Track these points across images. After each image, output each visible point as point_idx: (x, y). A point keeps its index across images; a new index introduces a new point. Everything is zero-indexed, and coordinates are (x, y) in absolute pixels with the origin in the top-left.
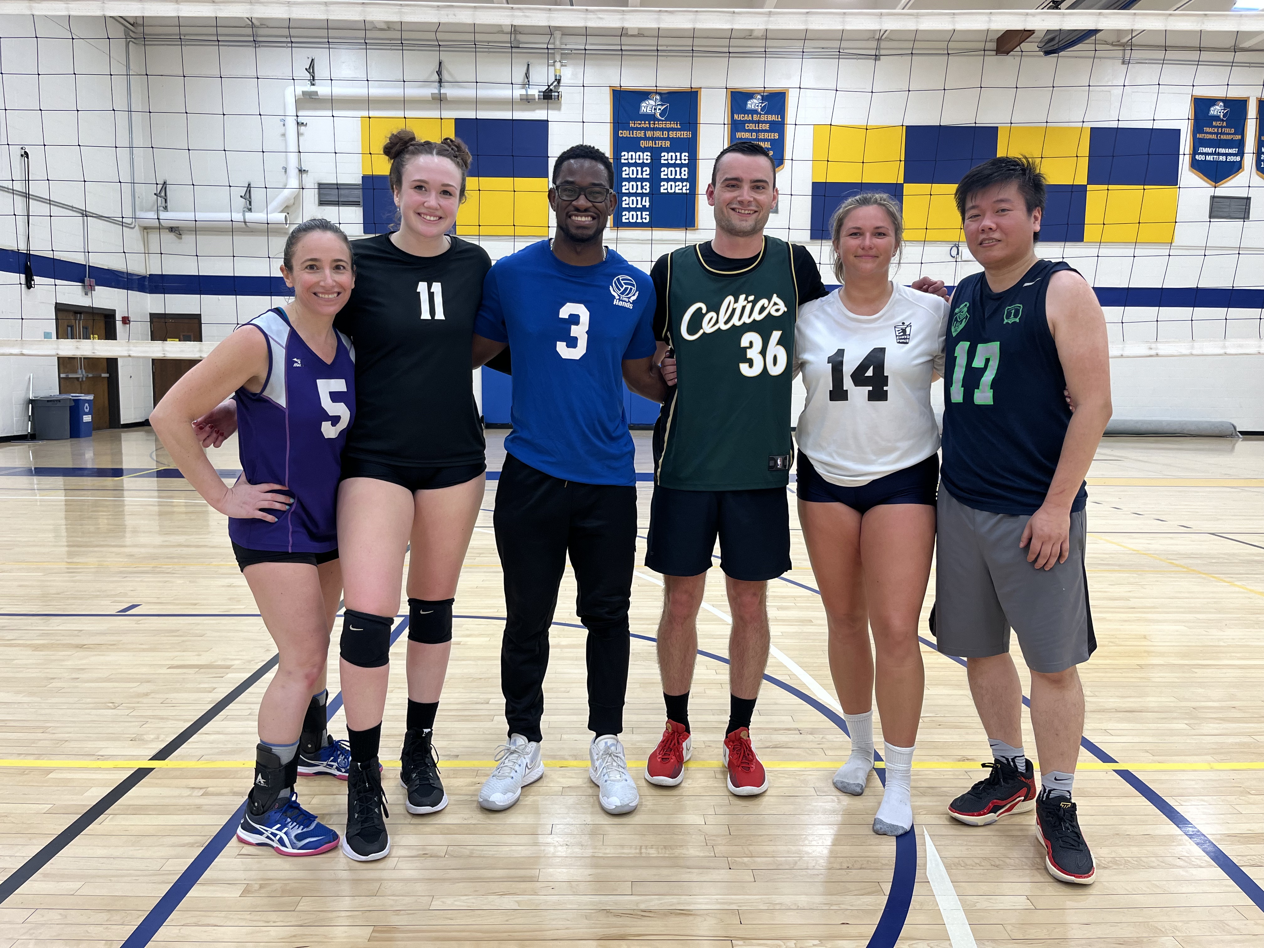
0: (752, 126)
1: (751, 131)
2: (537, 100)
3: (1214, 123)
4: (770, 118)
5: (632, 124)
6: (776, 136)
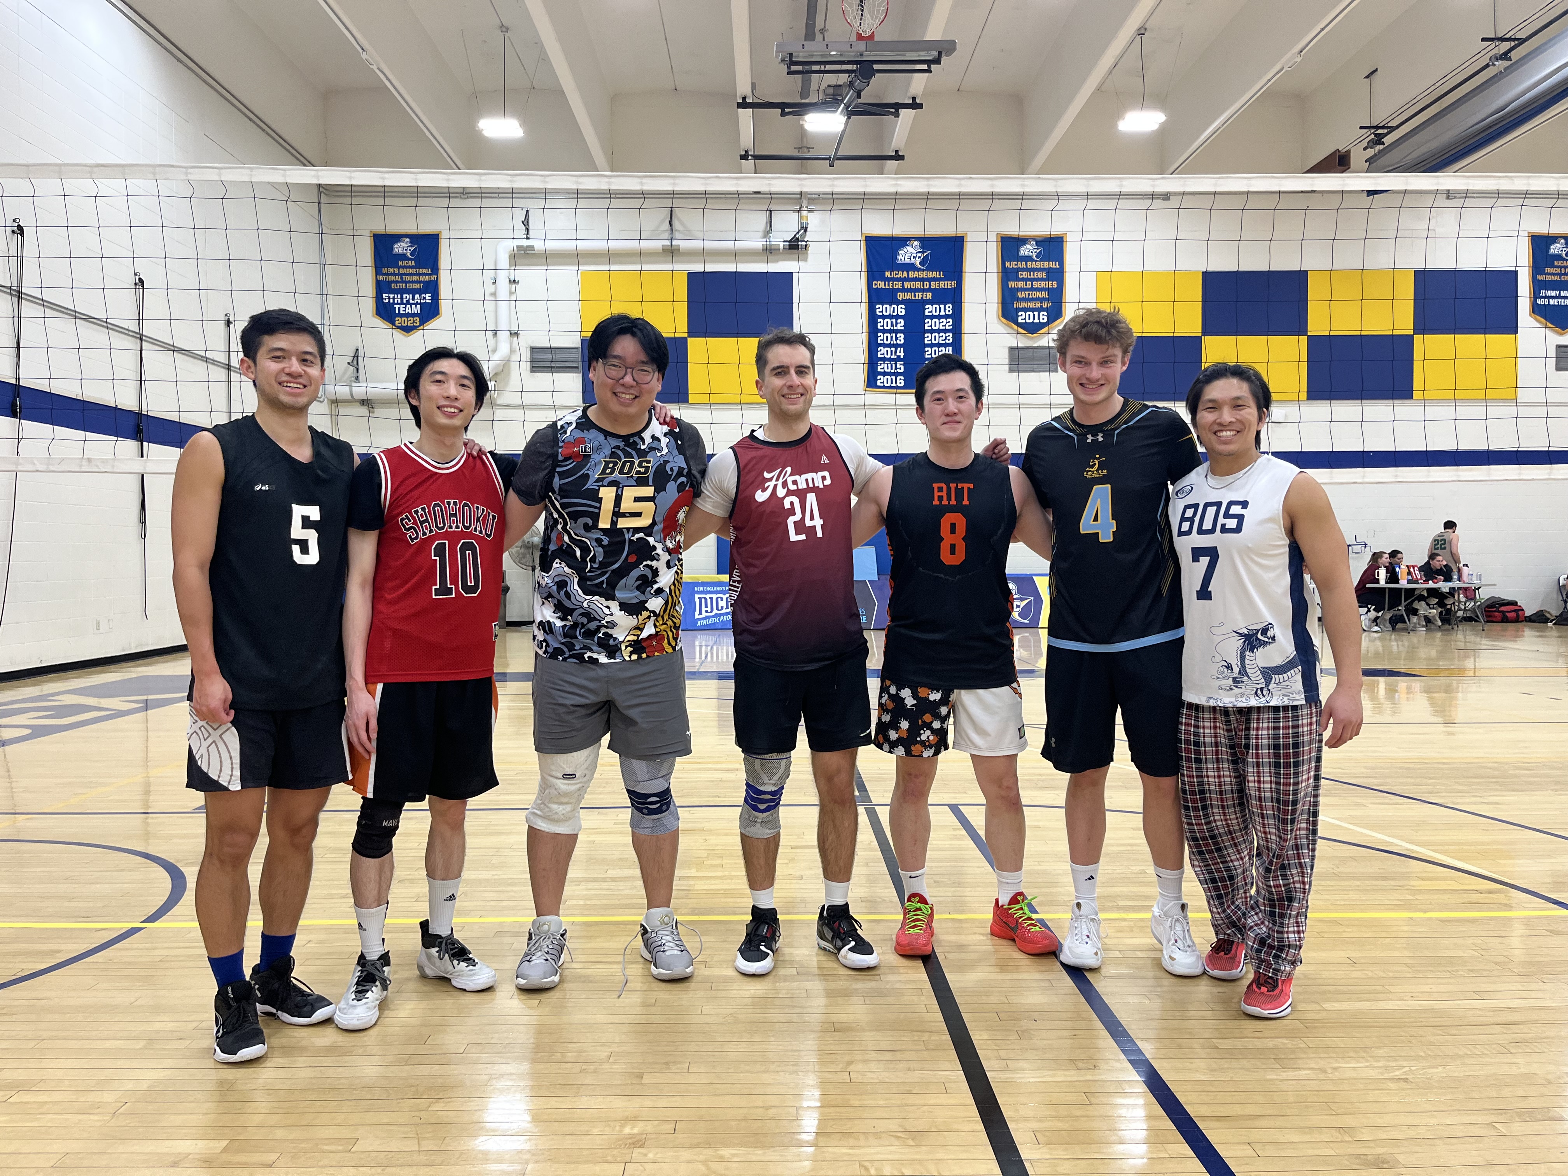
0: (1026, 275)
1: (1026, 280)
2: (781, 250)
3: (1556, 263)
4: (1046, 265)
5: (887, 274)
6: (1055, 284)
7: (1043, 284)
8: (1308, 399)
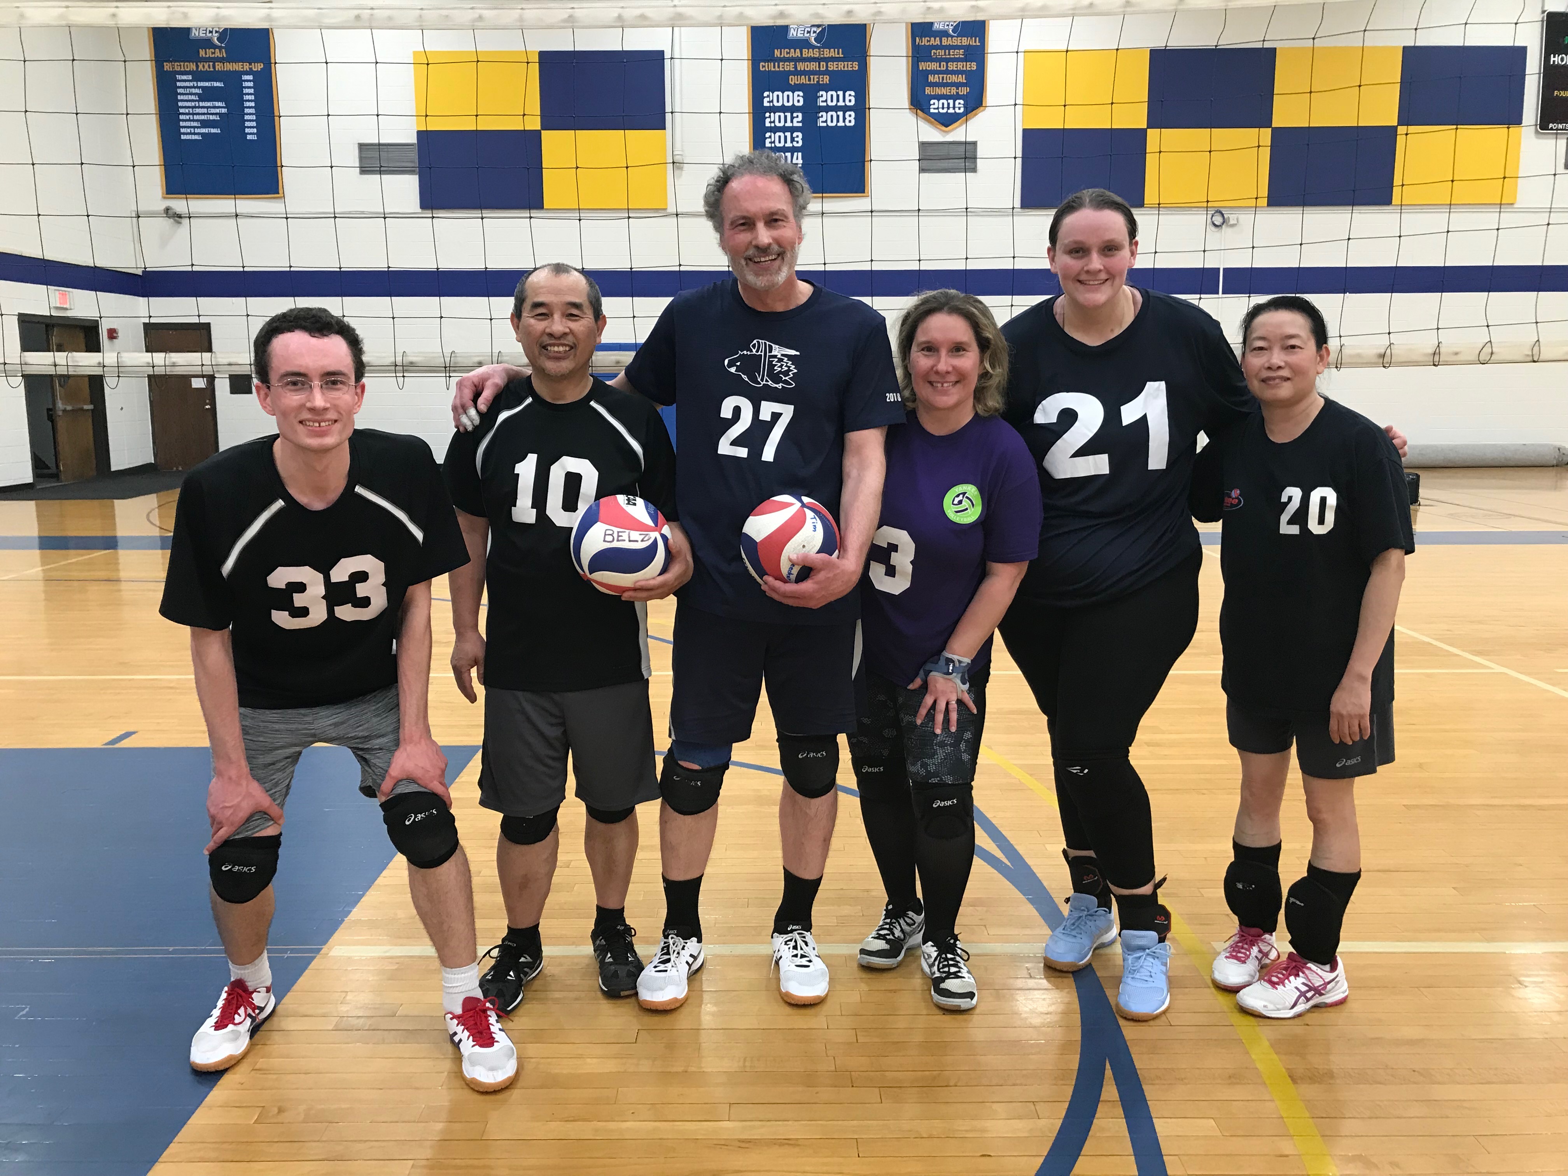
0: (940, 54)
4: (965, 41)
5: (777, 53)
6: (974, 66)
7: (960, 66)
8: (1270, 204)
